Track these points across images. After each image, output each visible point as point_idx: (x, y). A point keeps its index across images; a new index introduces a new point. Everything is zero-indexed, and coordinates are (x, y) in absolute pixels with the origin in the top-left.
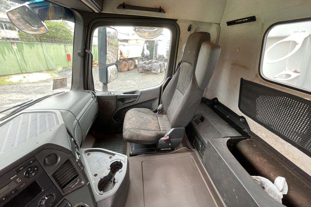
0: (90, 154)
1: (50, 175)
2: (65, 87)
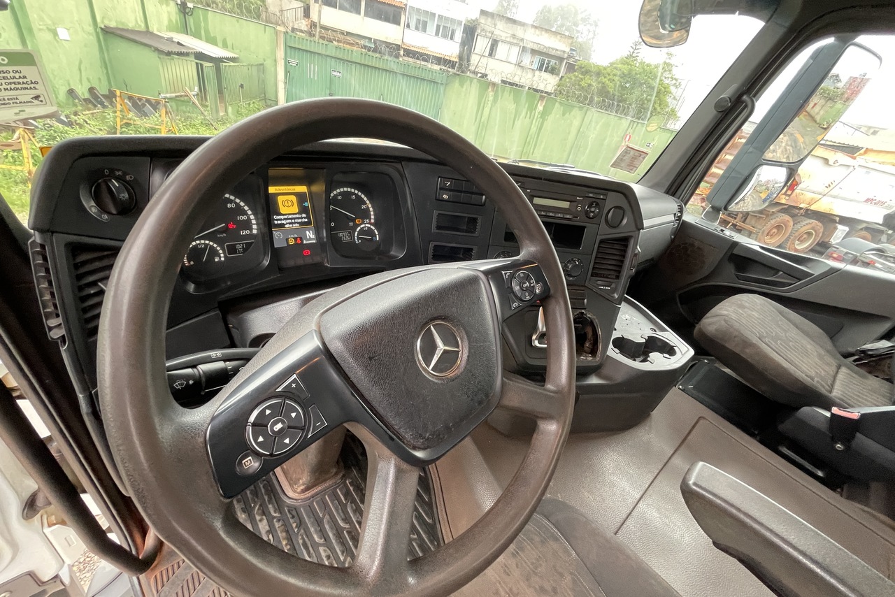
1: (599, 238)
2: (632, 172)
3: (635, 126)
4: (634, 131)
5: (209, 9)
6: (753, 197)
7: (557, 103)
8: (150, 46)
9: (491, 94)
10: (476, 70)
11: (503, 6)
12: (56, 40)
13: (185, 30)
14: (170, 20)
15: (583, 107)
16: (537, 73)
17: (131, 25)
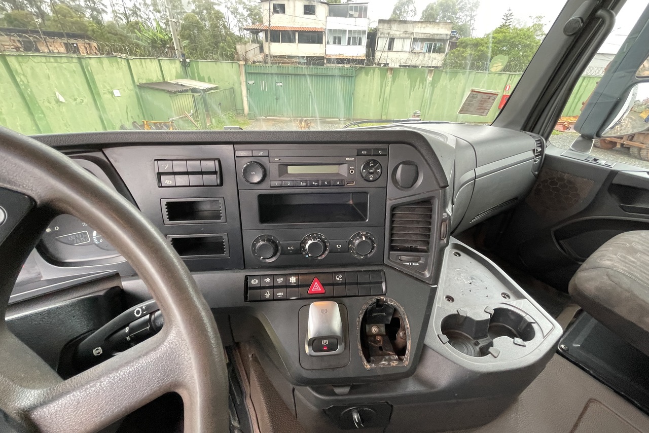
0: (460, 255)
1: (389, 203)
2: (484, 114)
3: (513, 77)
4: (512, 82)
5: (199, 60)
6: (631, 118)
7: (443, 73)
8: (163, 90)
9: (389, 75)
10: (380, 62)
11: (397, 14)
12: (114, 98)
13: (186, 75)
14: (177, 72)
15: (465, 72)
16: (427, 54)
17: (155, 80)
